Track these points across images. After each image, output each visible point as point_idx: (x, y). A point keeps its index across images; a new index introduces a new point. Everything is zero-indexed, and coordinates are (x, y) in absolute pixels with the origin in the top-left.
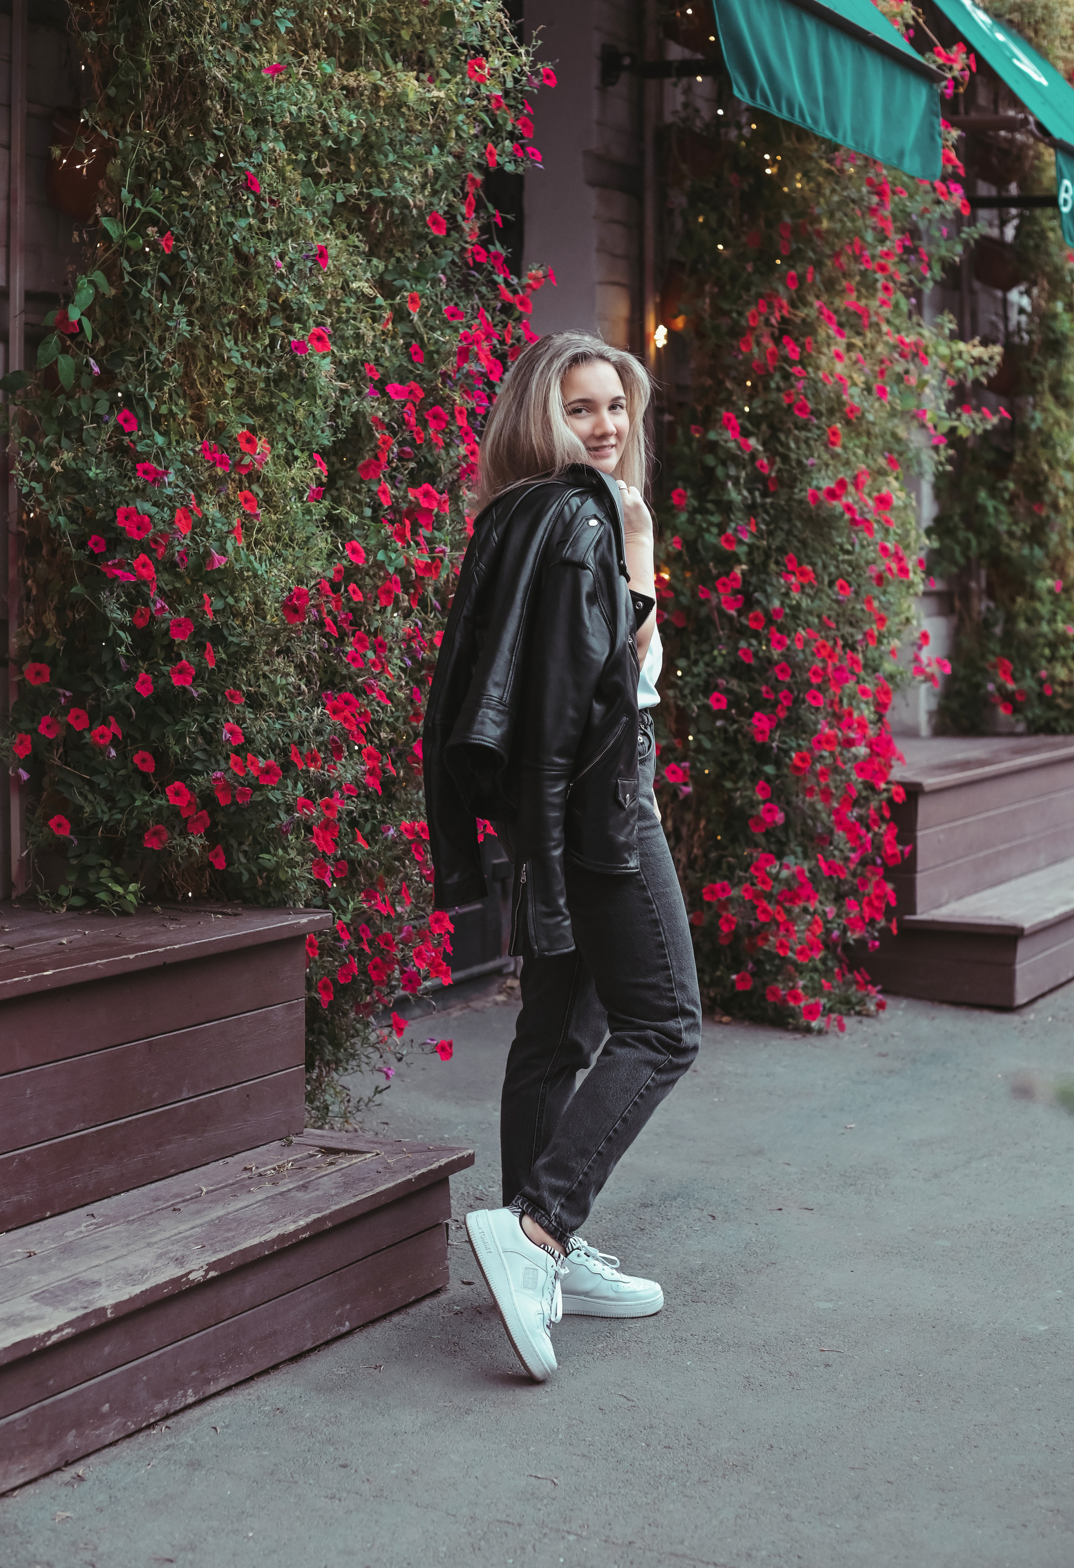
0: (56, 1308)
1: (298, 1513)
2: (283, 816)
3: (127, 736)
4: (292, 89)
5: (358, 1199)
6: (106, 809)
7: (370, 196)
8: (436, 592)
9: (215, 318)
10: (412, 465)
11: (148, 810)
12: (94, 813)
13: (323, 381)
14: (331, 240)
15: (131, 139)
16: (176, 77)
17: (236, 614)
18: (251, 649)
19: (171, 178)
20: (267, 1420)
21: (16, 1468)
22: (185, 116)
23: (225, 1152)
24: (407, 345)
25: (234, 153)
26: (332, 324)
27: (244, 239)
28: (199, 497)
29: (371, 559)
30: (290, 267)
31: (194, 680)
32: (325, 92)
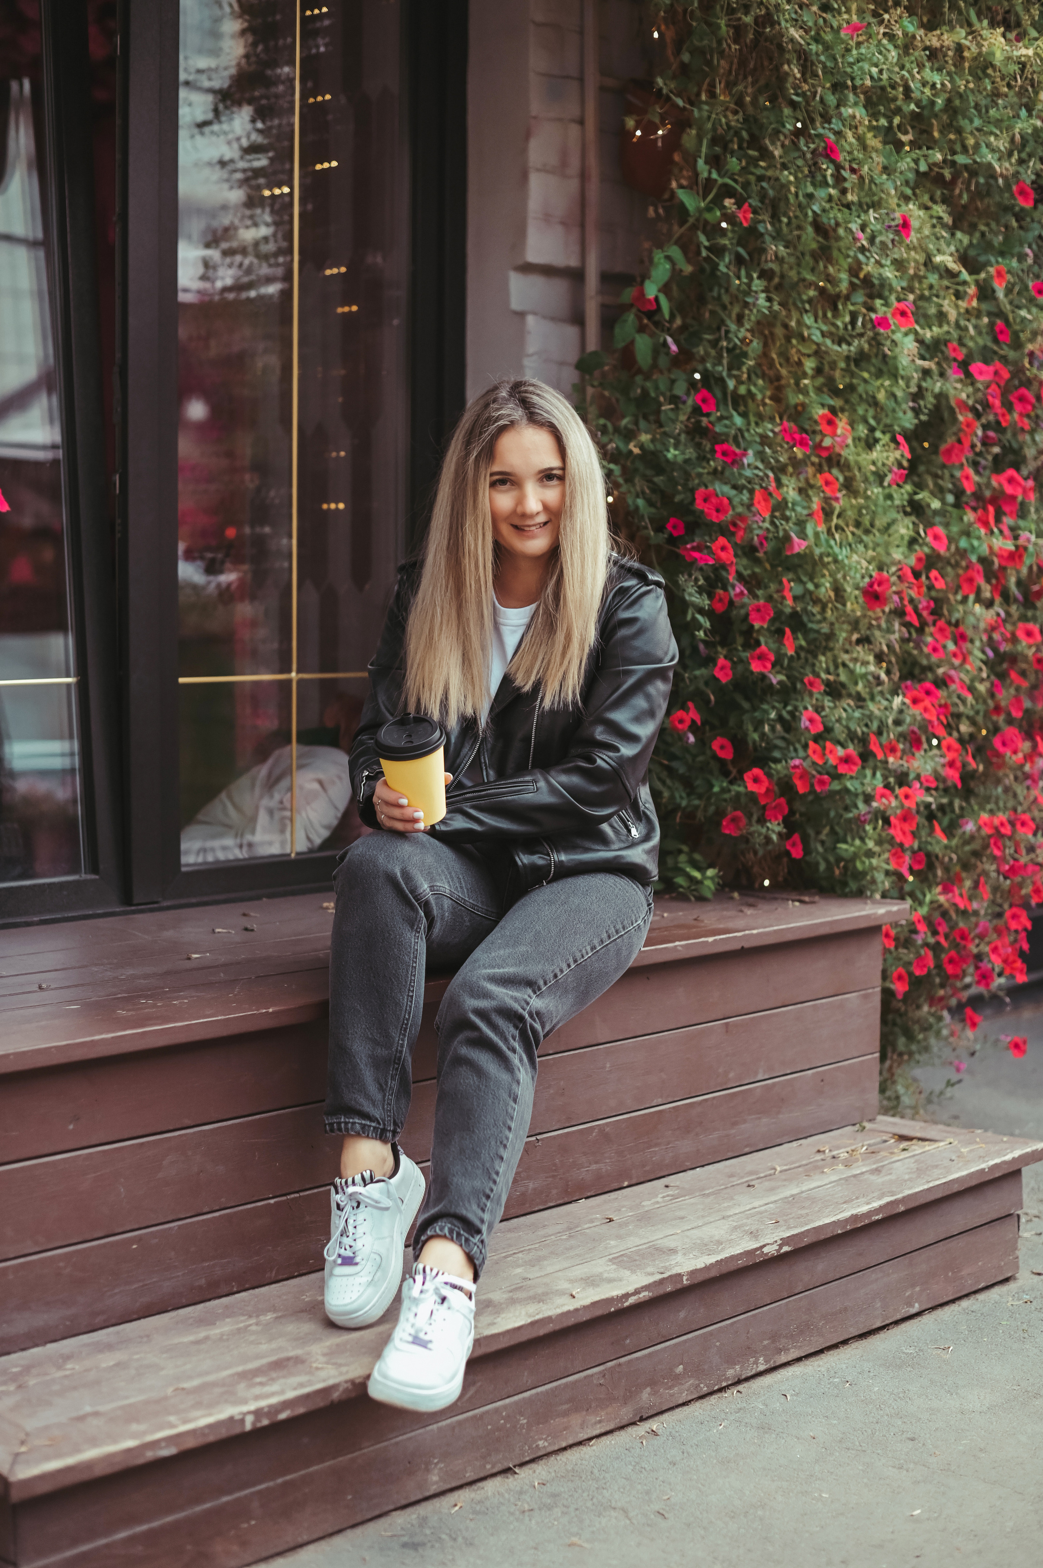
0: (633, 1272)
1: (865, 1480)
2: (861, 805)
3: (704, 723)
4: (873, 49)
5: (931, 1185)
6: (684, 795)
7: (953, 163)
8: (1019, 583)
9: (794, 294)
10: (996, 450)
11: (726, 796)
12: (672, 797)
13: (904, 361)
14: (914, 212)
15: (706, 107)
16: (751, 41)
17: (816, 601)
18: (831, 636)
19: (748, 148)
20: (836, 1391)
21: (593, 1419)
22: (762, 82)
23: (799, 1135)
24: (991, 324)
25: (812, 121)
26: (914, 302)
27: (824, 210)
28: (778, 481)
29: (953, 548)
30: (872, 240)
31: (773, 666)
32: (906, 53)
